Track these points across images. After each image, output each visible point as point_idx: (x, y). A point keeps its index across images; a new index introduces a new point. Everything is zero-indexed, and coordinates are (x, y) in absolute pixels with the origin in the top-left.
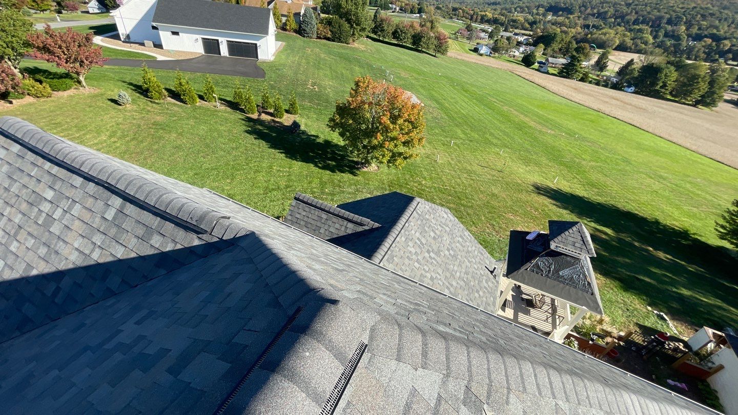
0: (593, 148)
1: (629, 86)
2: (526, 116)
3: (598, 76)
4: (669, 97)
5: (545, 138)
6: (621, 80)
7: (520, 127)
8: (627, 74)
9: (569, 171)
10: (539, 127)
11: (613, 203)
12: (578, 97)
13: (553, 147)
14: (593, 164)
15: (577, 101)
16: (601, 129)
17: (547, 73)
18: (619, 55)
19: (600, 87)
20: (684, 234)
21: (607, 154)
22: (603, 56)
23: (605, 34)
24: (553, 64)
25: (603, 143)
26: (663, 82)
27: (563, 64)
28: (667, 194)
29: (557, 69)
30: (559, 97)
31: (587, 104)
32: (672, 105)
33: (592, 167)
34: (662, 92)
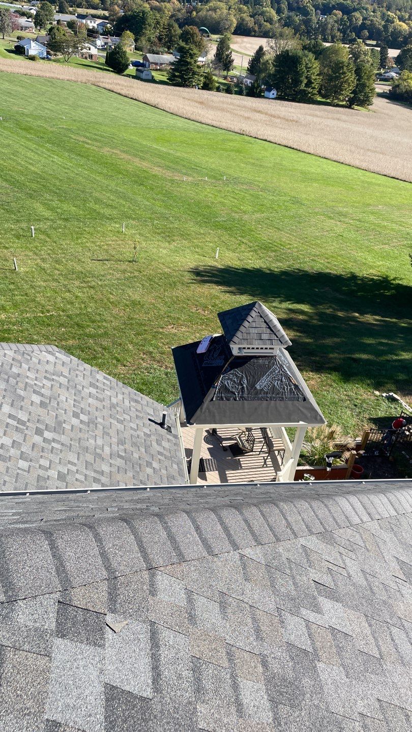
0: (251, 192)
1: (269, 90)
2: (142, 159)
3: (225, 78)
4: (319, 99)
5: (183, 190)
6: (256, 81)
7: (140, 179)
8: (260, 71)
9: (231, 236)
10: (168, 174)
11: (297, 266)
12: (209, 116)
13: (198, 203)
14: (258, 215)
15: (209, 122)
16: (253, 161)
17: (152, 81)
18: (243, 42)
19: (234, 96)
20: (384, 283)
21: (271, 198)
22: (223, 47)
23: (214, 9)
24: (156, 64)
25: (262, 182)
26: (307, 78)
27: (172, 64)
28: (352, 235)
29: (165, 73)
30: (183, 120)
31: (224, 125)
32: (324, 110)
33: (258, 222)
34: (309, 93)
